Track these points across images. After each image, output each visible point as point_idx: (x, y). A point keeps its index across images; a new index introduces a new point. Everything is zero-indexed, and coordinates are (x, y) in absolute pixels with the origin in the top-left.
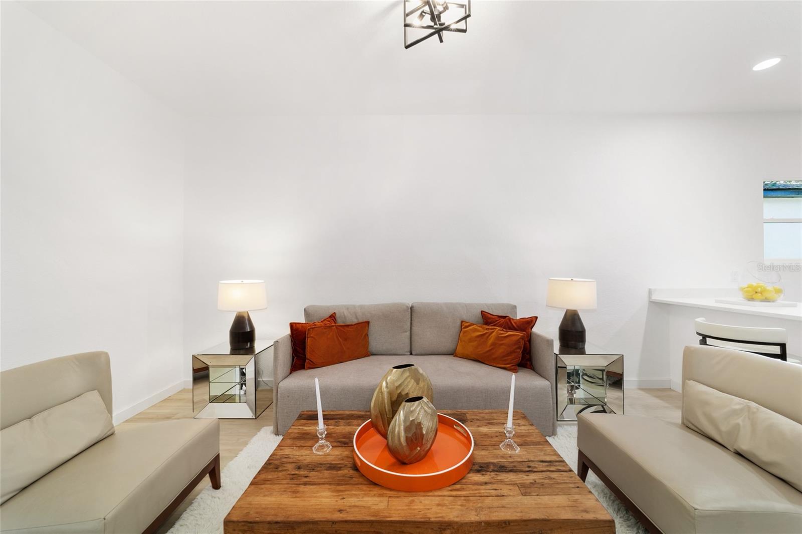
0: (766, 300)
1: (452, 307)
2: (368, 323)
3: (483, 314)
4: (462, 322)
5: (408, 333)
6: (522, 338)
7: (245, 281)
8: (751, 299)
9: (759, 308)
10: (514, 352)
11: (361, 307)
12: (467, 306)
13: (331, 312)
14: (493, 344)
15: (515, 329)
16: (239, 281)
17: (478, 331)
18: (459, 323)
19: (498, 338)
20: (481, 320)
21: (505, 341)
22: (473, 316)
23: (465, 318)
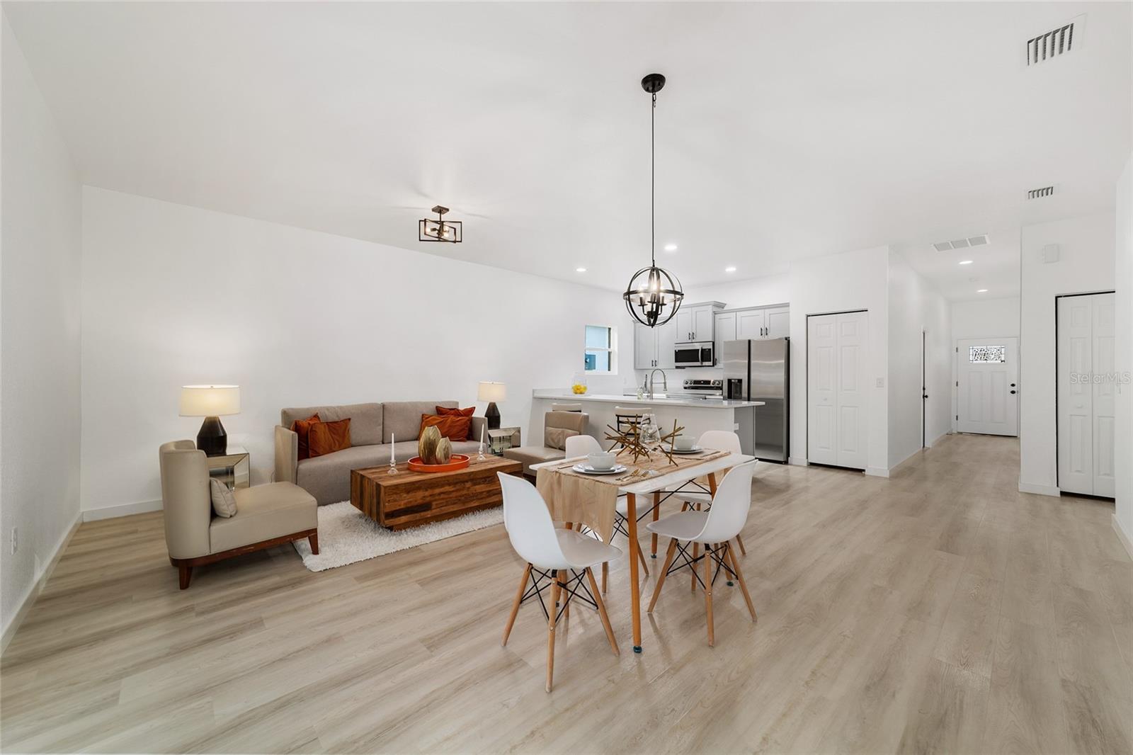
0: (581, 393)
1: (415, 405)
2: (349, 419)
3: (437, 408)
4: (423, 415)
5: (381, 427)
6: (468, 420)
7: (215, 386)
8: (576, 393)
9: (578, 396)
10: (464, 429)
11: (341, 408)
12: (426, 404)
13: (315, 413)
14: (450, 426)
15: (462, 416)
16: (209, 386)
17: (436, 419)
18: (420, 417)
19: (453, 422)
20: (436, 412)
21: (458, 423)
22: (430, 411)
23: (425, 412)
